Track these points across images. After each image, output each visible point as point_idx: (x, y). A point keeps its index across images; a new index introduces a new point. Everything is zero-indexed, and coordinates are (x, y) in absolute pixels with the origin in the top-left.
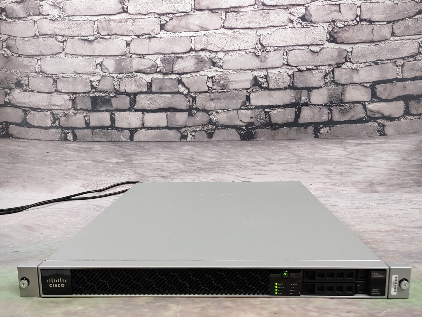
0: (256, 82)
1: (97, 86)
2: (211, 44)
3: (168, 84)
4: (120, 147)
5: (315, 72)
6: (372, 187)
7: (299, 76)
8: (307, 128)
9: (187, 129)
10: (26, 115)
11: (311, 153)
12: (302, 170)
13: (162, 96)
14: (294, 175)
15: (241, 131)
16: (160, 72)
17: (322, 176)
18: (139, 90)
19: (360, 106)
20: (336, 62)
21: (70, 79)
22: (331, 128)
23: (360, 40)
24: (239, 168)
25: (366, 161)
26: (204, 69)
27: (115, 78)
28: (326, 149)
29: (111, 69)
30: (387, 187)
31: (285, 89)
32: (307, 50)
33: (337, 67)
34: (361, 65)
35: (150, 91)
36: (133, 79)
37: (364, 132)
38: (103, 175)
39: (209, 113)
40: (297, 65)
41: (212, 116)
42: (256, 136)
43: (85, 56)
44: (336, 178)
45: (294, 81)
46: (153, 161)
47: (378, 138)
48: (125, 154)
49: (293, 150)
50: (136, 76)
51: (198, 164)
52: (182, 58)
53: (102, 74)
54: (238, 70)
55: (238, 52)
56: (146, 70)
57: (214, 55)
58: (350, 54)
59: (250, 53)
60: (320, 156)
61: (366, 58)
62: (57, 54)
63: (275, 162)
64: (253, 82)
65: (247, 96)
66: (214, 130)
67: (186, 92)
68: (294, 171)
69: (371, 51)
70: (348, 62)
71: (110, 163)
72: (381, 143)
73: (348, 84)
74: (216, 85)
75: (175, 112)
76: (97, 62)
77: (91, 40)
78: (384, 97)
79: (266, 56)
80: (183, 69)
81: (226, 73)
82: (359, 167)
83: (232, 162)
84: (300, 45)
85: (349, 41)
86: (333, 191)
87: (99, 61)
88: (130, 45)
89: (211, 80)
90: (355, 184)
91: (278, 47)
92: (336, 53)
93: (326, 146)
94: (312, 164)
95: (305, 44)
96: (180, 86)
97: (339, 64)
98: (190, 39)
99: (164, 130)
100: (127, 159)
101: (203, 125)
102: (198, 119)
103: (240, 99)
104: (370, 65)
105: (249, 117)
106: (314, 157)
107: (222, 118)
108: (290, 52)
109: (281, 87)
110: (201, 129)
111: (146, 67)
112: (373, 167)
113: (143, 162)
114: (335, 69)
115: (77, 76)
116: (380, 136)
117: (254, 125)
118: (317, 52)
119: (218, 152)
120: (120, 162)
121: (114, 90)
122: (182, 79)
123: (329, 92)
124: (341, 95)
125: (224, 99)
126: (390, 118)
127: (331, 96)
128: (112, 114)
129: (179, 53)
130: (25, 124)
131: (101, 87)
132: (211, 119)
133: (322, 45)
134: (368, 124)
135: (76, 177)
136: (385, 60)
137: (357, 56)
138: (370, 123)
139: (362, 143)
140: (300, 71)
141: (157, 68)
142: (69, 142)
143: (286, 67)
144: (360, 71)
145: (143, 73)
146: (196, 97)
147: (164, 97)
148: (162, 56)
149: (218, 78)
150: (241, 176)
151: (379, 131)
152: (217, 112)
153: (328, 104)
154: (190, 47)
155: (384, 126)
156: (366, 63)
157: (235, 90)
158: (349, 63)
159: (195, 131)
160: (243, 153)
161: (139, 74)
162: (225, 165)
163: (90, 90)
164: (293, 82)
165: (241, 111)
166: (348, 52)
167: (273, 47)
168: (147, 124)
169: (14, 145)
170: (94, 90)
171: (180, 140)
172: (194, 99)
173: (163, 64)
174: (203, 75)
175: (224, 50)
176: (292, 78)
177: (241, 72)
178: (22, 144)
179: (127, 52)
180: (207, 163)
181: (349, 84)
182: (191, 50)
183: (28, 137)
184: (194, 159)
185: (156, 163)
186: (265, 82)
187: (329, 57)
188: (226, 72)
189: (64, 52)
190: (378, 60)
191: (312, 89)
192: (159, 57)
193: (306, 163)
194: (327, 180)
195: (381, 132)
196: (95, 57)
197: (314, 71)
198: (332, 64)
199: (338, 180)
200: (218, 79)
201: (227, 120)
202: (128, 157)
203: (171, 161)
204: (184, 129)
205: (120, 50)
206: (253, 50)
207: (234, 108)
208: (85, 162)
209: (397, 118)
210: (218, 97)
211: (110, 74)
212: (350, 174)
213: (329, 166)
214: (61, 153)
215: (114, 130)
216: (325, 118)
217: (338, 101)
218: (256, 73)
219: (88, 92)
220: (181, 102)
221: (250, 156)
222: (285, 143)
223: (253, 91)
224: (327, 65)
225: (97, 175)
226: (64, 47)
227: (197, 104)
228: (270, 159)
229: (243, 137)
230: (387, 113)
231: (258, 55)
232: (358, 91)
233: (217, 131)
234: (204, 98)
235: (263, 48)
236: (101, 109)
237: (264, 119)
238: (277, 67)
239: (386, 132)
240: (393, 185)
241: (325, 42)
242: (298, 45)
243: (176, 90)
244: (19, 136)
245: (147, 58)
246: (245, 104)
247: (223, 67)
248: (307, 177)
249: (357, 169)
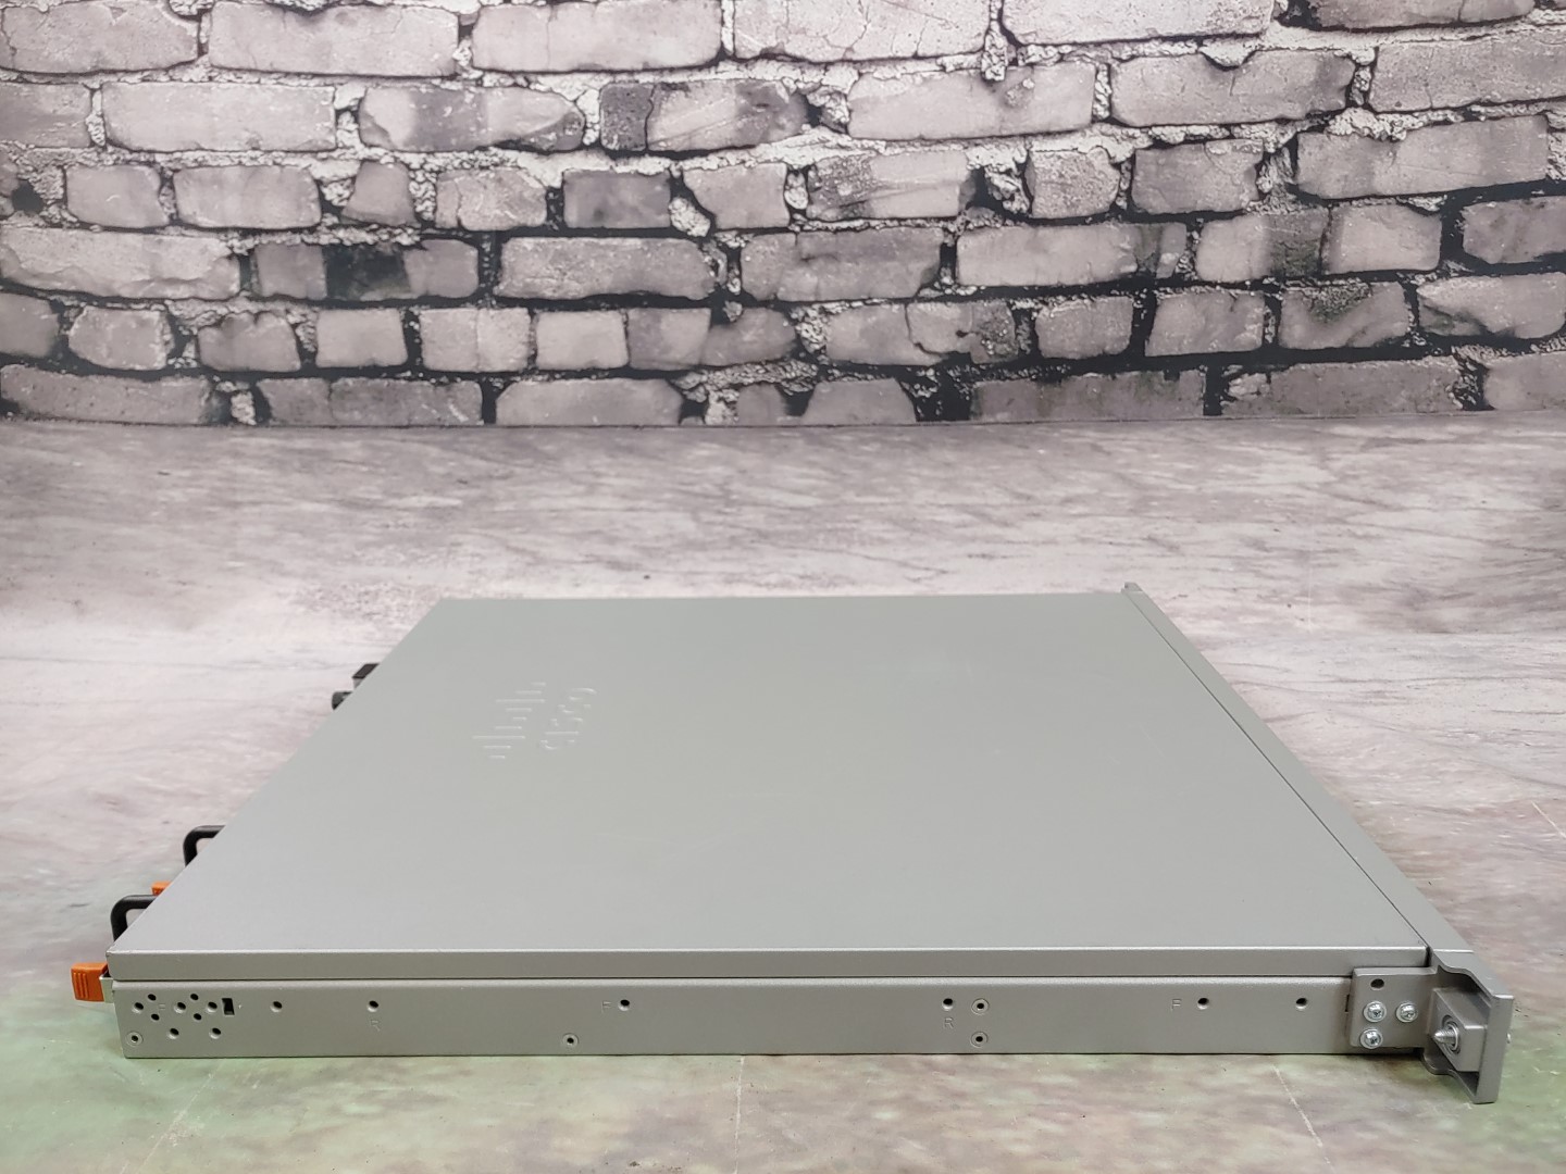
0: (980, 191)
1: (344, 203)
2: (804, 31)
3: (629, 195)
4: (445, 446)
5: (1219, 152)
6: (1417, 610)
7: (1153, 168)
8: (1178, 377)
9: (704, 378)
10: (65, 323)
11: (1189, 473)
12: (1152, 540)
13: (607, 247)
14: (1118, 560)
15: (917, 386)
16: (597, 146)
17: (1227, 565)
18: (515, 218)
19: (1393, 292)
20: (1309, 109)
21: (233, 174)
22: (1274, 376)
23: (1411, 15)
24: (906, 534)
25: (1401, 509)
26: (775, 134)
27: (414, 170)
28: (1247, 460)
29: (400, 132)
30: (1475, 610)
31: (1098, 218)
32: (1194, 59)
33: (1311, 130)
34: (1408, 121)
35: (556, 226)
36: (487, 177)
37: (1403, 393)
38: (380, 559)
39: (794, 316)
40: (1149, 123)
41: (805, 326)
42: (978, 406)
43: (287, 74)
44: (1280, 572)
45: (1134, 185)
46: (575, 502)
47: (1456, 419)
48: (463, 474)
49: (1121, 461)
50: (502, 162)
51: (751, 517)
52: (683, 87)
53: (364, 153)
54: (909, 142)
55: (911, 66)
56: (541, 139)
57: (812, 76)
58: (1365, 74)
59: (961, 69)
60: (1225, 486)
61: (1431, 92)
62: (173, 67)
63: (1049, 508)
64: (971, 192)
65: (943, 246)
66: (814, 381)
67: (701, 228)
68: (1119, 544)
69: (1454, 65)
70: (1356, 106)
71: (406, 510)
72: (1465, 439)
73: (1350, 200)
74: (822, 202)
75: (658, 311)
76: (340, 104)
77: (310, 8)
78: (1491, 256)
79: (1025, 83)
80: (690, 135)
81: (860, 152)
82: (1373, 531)
83: (881, 509)
84: (1164, 39)
85: (1366, 21)
86: (1267, 620)
87: (347, 95)
88: (475, 32)
89: (801, 179)
90: (1350, 595)
91: (1074, 44)
92: (1308, 72)
93: (1249, 449)
94: (1193, 516)
95: (1186, 32)
96: (678, 203)
97: (1319, 116)
98: (719, 11)
99: (616, 381)
100: (473, 493)
101: (768, 362)
102: (748, 337)
103: (918, 257)
104: (1446, 122)
105: (953, 330)
106: (1200, 489)
107: (844, 333)
108: (1123, 65)
109: (1082, 211)
110: (760, 379)
111: (538, 127)
112: (1429, 533)
113: (535, 504)
114: (1301, 139)
115: (261, 160)
116: (1464, 413)
117: (972, 365)
118: (1234, 67)
119: (825, 469)
120: (445, 509)
121: (412, 219)
122: (686, 175)
123: (1272, 233)
124: (1322, 244)
125: (854, 258)
126: (1511, 343)
127: (1280, 249)
128: (410, 317)
129: (672, 70)
130: (63, 359)
131: (360, 205)
132: (799, 338)
133: (1257, 35)
134: (1419, 363)
135: (277, 569)
136: (1505, 104)
137: (1393, 84)
138: (1429, 358)
139: (1392, 436)
140: (1159, 144)
141: (585, 128)
142: (239, 431)
143: (1106, 128)
144: (1402, 145)
145: (530, 149)
146: (740, 248)
147: (615, 248)
148: (606, 80)
149: (829, 171)
150: (915, 563)
151: (1464, 391)
152: (825, 312)
153: (1266, 281)
154: (717, 45)
155: (1482, 371)
156: (1430, 113)
157: (896, 223)
158: (1360, 111)
159: (737, 387)
160: (926, 472)
161: (511, 155)
162: (856, 521)
163: (317, 220)
164: (1129, 192)
165: (921, 306)
166: (1359, 66)
167: (1056, 46)
168: (547, 359)
169: (24, 446)
170: (331, 220)
171: (680, 421)
172: (734, 256)
173: (609, 113)
174: (768, 162)
175: (855, 57)
176: (1128, 175)
177: (920, 149)
178: (58, 441)
179: (464, 63)
180: (782, 512)
181: (1357, 199)
182: (722, 55)
183: (81, 413)
184: (734, 497)
185: (586, 509)
186: (1018, 190)
187: (1279, 89)
188: (863, 148)
189: (205, 59)
190: (1478, 102)
191: (1206, 221)
192: (593, 83)
193: (1168, 514)
194: (1248, 580)
195: (1470, 398)
196: (329, 81)
197: (1217, 143)
198: (1291, 114)
199: (1288, 578)
200: (832, 178)
201: (863, 345)
202: (478, 487)
203: (643, 504)
204: (692, 380)
205: (436, 56)
206: (972, 59)
207: (894, 294)
208: (308, 507)
209: (1537, 341)
210: (830, 249)
211: (397, 154)
212: (1333, 558)
213: (1256, 525)
214: (214, 472)
215: (423, 379)
216: (1251, 335)
217: (1305, 267)
218: (982, 156)
219: (312, 230)
220: (683, 270)
221: (950, 485)
222: (1091, 435)
223: (971, 226)
224: (1270, 121)
225: (354, 560)
226: (203, 41)
227: (744, 277)
228: (1029, 498)
229: (927, 412)
230: (1497, 322)
231: (993, 81)
232: (1389, 226)
233: (823, 388)
234: (772, 253)
235: (1012, 48)
236: (368, 297)
237: (1011, 338)
238: (1070, 132)
239: (1490, 397)
240: (1499, 602)
241: (1267, 23)
242: (1157, 38)
243: (661, 220)
244: (42, 410)
245: (542, 88)
246: (938, 278)
247: (851, 129)
248: (1172, 568)
249: (1366, 537)
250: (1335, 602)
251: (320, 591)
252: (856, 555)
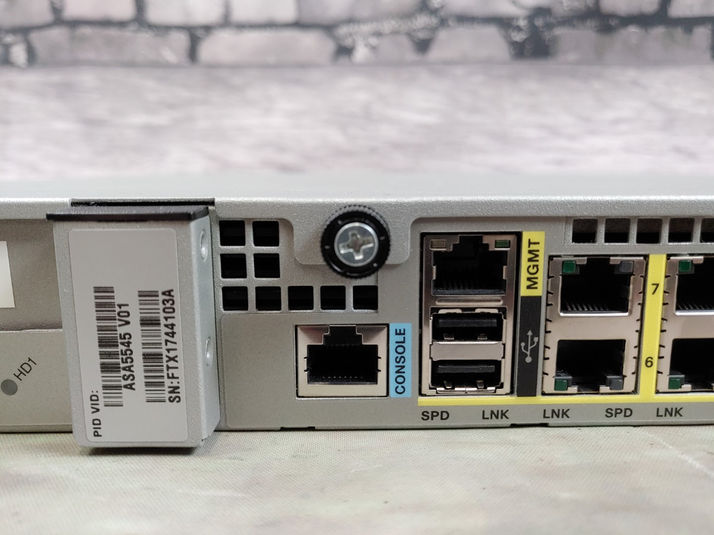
8: (692, 32)
9: (353, 29)
11: (702, 101)
12: (678, 150)
15: (512, 32)
24: (500, 145)
42: (555, 48)
46: (255, 121)
49: (655, 93)
66: (434, 30)
71: (127, 126)
83: (483, 126)
99: (289, 32)
101: (401, 16)
106: (710, 112)
110: (394, 30)
117: (552, 16)
159: (378, 34)
168: (238, 16)
202: (183, 109)
203: (305, 122)
204: (343, 30)
208: (59, 125)
215: (146, 30)
222: (631, 74)
233: (442, 35)
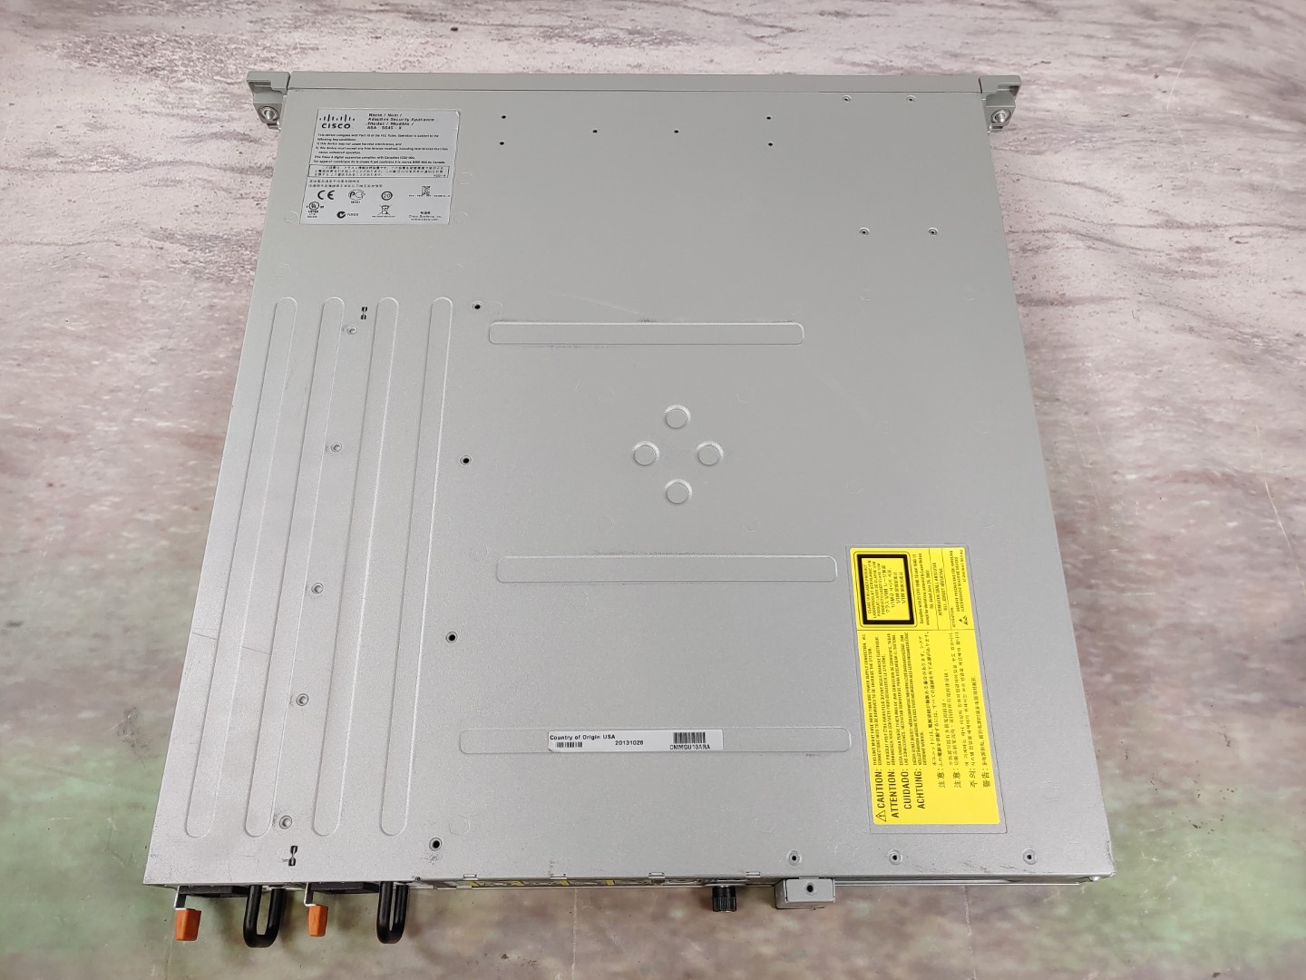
14: (987, 24)
17: (1105, 32)
38: (142, 7)
44: (1160, 42)
82: (1277, 15)
86: (1126, 90)
90: (1223, 71)
150: (759, 19)
194: (1123, 48)
199: (1165, 47)
212: (1224, 33)
225: (112, 9)
248: (1042, 34)
249: (1268, 20)
250: (1206, 76)
251: (87, 42)
252: (694, 9)
